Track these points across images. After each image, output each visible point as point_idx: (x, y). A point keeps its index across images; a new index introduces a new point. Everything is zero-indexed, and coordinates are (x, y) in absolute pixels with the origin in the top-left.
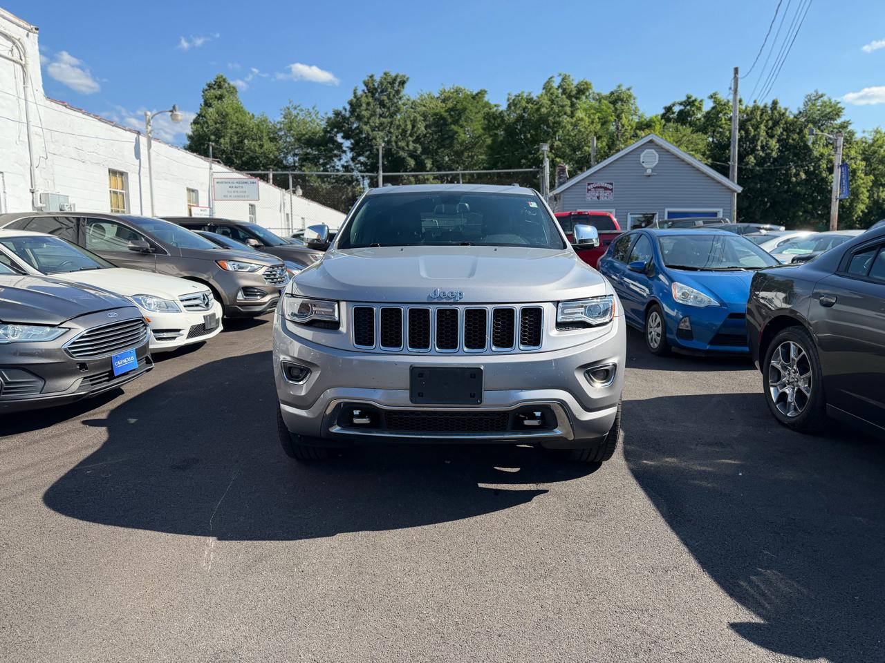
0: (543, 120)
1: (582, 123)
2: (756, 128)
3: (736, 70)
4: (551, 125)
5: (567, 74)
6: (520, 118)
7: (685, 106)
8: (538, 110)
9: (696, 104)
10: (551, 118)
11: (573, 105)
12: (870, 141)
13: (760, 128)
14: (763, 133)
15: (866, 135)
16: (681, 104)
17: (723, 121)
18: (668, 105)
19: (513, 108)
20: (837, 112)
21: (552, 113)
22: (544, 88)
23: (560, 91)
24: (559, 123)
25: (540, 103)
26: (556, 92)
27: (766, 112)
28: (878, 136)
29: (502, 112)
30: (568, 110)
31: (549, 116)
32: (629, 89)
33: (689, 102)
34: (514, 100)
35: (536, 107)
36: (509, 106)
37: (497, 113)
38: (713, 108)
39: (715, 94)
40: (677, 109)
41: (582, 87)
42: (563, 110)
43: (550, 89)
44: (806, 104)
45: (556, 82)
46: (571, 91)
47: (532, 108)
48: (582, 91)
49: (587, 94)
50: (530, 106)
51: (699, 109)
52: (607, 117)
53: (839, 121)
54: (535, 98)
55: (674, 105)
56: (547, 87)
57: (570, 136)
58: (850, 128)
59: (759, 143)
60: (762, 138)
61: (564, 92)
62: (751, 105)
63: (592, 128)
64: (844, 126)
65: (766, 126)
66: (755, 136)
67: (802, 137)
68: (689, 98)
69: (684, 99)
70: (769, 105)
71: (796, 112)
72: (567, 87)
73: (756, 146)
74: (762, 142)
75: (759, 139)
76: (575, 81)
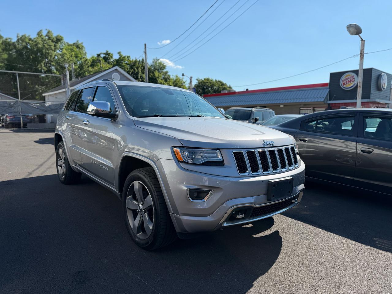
0: (39, 50)
1: (66, 56)
2: (137, 68)
3: (145, 45)
4: (44, 54)
5: (50, 30)
6: (26, 47)
7: (106, 55)
8: (36, 45)
9: (110, 55)
10: (44, 50)
11: (55, 46)
12: (175, 79)
13: (139, 69)
14: (140, 71)
15: (174, 77)
16: (104, 54)
17: (124, 64)
18: (99, 53)
19: (20, 41)
20: (164, 67)
21: (44, 48)
22: (37, 35)
23: (47, 38)
24: (48, 53)
25: (38, 42)
26: (44, 38)
27: (140, 63)
28: (177, 78)
29: (14, 43)
30: (53, 47)
31: (43, 49)
32: (82, 43)
33: (107, 54)
34: (21, 38)
35: (35, 43)
36: (18, 40)
37: (11, 43)
38: (120, 58)
39: (120, 52)
40: (102, 56)
41: (59, 38)
42: (51, 47)
43: (41, 36)
44: (153, 62)
45: (44, 33)
46: (53, 39)
47: (33, 44)
48: (58, 40)
49: (61, 42)
50: (31, 42)
51: (112, 57)
52: (77, 55)
53: (165, 71)
54: (33, 39)
55: (101, 54)
56: (39, 34)
57: (60, 61)
58: (169, 74)
59: (139, 75)
60: (140, 73)
61: (49, 38)
62: (134, 59)
63: (71, 58)
64: (166, 73)
65: (141, 69)
66: (137, 72)
67: (154, 75)
68: (107, 52)
69: (105, 52)
70: (141, 60)
71: (150, 65)
72: (51, 36)
73: (138, 76)
74: (140, 75)
75: (139, 74)
76: (54, 35)
